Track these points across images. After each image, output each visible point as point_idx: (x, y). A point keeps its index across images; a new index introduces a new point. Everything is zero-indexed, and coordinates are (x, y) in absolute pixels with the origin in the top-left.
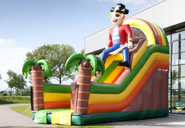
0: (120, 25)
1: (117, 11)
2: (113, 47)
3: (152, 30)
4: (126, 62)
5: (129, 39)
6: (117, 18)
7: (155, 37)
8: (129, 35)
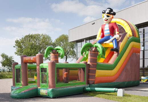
0: (110, 23)
1: (108, 13)
2: (104, 38)
3: (130, 26)
4: (116, 48)
5: (117, 33)
6: (107, 18)
7: (132, 31)
8: (116, 29)
